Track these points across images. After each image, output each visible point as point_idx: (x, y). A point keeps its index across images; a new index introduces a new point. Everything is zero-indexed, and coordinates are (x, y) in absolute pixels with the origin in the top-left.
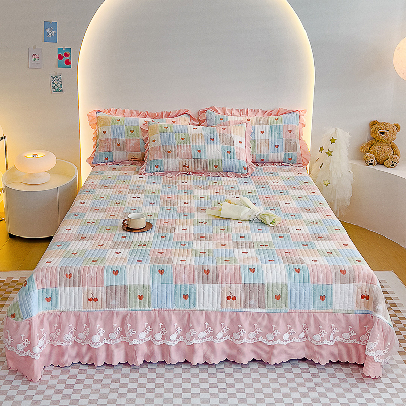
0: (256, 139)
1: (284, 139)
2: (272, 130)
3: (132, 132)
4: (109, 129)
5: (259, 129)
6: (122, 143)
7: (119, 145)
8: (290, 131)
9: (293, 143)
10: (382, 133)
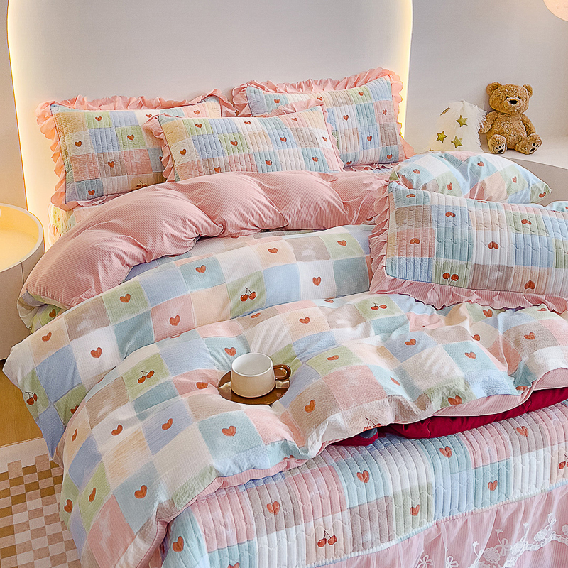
0: (339, 130)
1: (378, 124)
2: (360, 111)
3: (131, 138)
4: (85, 137)
5: (339, 112)
6: (118, 160)
7: (111, 165)
8: (385, 112)
9: (391, 131)
10: (514, 102)
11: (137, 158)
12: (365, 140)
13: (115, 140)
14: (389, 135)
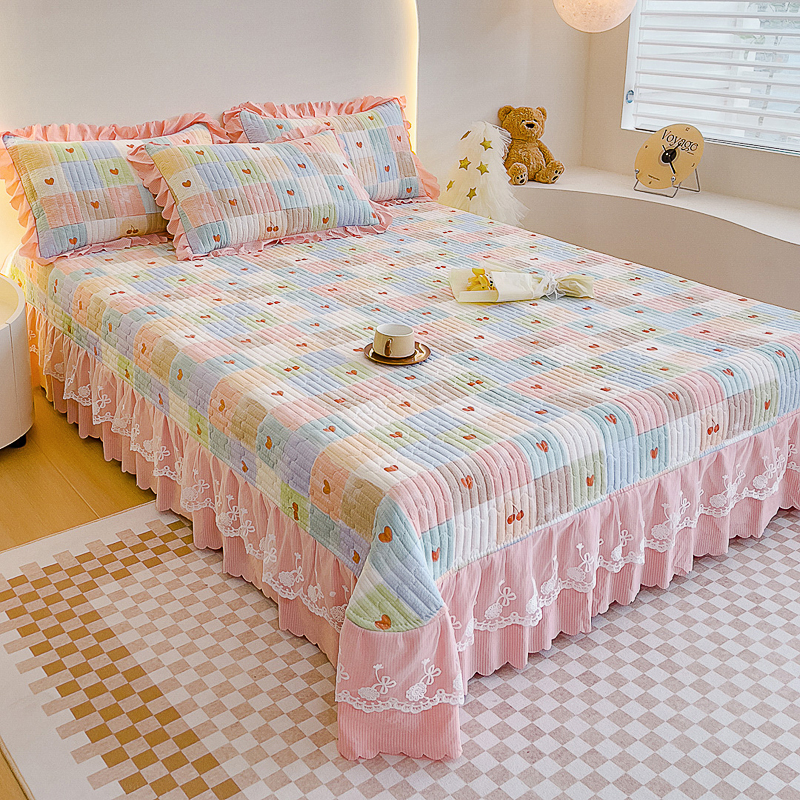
0: (353, 159)
1: (394, 153)
2: (374, 137)
3: (114, 172)
4: (58, 173)
5: (351, 138)
6: (102, 199)
7: (95, 205)
8: (399, 138)
9: (408, 160)
10: (531, 126)
11: (126, 197)
12: (383, 169)
13: (96, 175)
14: (406, 166)
